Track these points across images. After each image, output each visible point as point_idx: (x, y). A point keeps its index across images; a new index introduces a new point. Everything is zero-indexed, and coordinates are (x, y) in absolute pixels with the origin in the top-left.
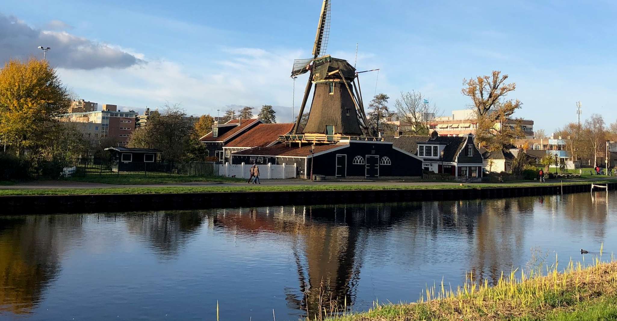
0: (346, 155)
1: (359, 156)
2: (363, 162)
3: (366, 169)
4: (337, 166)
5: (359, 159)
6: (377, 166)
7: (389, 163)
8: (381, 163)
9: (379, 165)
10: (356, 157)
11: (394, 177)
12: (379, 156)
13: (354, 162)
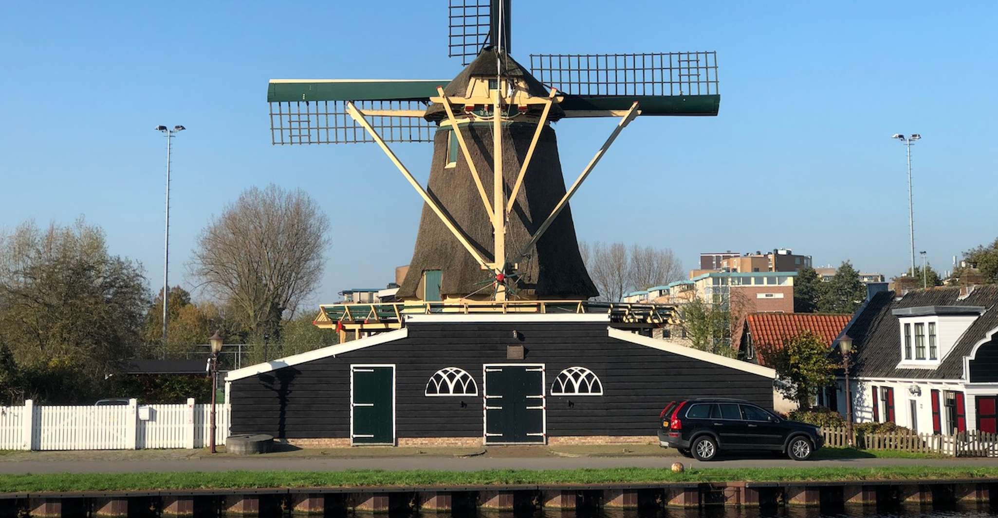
0: (394, 366)
1: (451, 370)
2: (471, 389)
3: (485, 412)
4: (353, 404)
5: (451, 379)
6: (539, 403)
7: (596, 388)
8: (558, 389)
9: (548, 395)
10: (440, 372)
11: (622, 438)
12: (543, 365)
13: (432, 389)
